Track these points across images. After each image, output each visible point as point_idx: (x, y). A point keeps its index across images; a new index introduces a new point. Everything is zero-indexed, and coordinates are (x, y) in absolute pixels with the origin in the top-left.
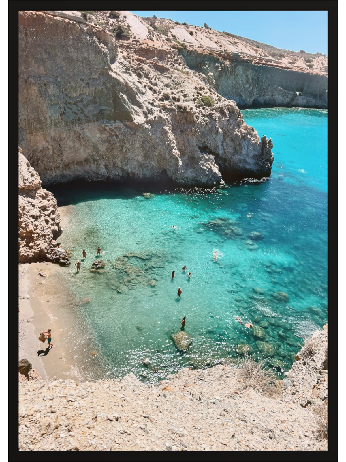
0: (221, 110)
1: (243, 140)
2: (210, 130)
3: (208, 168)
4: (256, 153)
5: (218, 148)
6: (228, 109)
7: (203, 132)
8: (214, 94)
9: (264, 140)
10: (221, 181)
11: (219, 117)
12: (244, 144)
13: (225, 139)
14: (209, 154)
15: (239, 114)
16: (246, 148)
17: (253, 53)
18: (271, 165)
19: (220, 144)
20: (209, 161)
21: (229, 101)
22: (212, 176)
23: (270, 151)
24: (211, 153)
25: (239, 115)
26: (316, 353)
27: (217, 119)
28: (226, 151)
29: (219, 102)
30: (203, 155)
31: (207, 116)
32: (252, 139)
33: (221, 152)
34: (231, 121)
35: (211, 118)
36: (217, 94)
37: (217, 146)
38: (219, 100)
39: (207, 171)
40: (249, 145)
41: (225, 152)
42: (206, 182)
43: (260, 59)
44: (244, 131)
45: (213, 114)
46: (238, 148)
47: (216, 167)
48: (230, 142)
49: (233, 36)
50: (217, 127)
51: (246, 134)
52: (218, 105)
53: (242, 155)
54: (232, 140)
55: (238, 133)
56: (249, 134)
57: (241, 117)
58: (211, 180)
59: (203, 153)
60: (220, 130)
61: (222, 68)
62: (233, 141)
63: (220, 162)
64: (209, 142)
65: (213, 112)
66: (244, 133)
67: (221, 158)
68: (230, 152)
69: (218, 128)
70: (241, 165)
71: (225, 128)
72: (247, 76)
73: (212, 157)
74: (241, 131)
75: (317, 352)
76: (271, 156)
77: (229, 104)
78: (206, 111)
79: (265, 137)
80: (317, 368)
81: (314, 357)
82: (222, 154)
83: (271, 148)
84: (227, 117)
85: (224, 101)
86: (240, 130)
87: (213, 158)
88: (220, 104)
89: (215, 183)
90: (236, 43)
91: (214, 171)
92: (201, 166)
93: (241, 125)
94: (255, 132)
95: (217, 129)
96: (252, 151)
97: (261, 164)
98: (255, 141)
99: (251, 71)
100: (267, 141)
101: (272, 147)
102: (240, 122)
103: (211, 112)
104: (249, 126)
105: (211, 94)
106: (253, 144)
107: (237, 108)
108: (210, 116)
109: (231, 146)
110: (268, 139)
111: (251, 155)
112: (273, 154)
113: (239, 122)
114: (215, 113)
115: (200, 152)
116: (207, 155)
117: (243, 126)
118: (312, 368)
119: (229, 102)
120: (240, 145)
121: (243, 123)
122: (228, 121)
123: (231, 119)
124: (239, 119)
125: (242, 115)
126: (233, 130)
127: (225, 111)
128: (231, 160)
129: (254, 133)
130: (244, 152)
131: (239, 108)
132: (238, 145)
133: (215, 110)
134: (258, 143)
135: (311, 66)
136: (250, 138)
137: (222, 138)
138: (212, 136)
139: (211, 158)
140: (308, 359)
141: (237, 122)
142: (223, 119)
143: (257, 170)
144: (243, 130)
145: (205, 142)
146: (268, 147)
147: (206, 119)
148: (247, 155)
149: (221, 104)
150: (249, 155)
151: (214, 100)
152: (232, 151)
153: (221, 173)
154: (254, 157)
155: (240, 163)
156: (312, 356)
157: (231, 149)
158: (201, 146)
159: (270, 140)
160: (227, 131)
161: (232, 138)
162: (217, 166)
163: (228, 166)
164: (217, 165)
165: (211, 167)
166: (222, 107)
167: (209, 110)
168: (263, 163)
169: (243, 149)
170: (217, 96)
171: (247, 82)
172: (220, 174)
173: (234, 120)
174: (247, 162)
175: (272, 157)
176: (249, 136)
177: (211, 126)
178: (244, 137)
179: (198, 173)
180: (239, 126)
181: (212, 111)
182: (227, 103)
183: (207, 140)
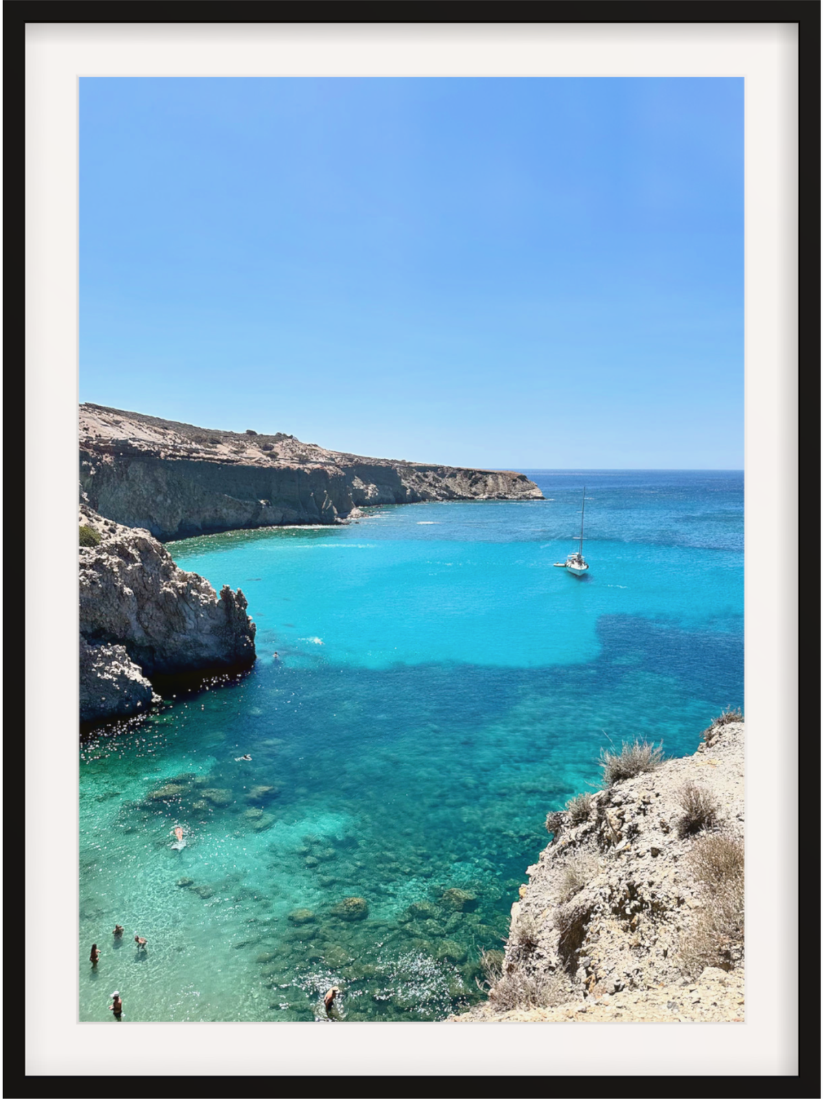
0: (120, 550)
1: (182, 601)
2: (105, 594)
3: (115, 676)
4: (216, 622)
5: (131, 627)
6: (135, 546)
7: (89, 600)
8: (98, 520)
9: (226, 594)
10: (152, 697)
11: (119, 565)
12: (187, 609)
13: (141, 608)
14: (113, 645)
15: (163, 553)
16: (192, 616)
17: (158, 438)
18: (252, 638)
19: (133, 618)
20: (115, 659)
21: (134, 530)
22: (130, 691)
23: (243, 613)
24: (115, 641)
25: (162, 555)
26: (538, 941)
27: (116, 570)
28: (149, 630)
29: (112, 535)
30: (97, 649)
31: (91, 566)
32: (201, 596)
33: (138, 635)
34: (148, 569)
35: (102, 568)
36: (104, 520)
37: (128, 625)
38: (113, 531)
39: (116, 683)
40: (197, 610)
41: (147, 633)
42: (117, 707)
43: (175, 449)
44: (180, 584)
45: (104, 560)
46: (175, 620)
47: (135, 669)
48: (155, 611)
49: (108, 411)
50: (119, 584)
51: (187, 590)
52: (112, 541)
53: (187, 632)
54: (159, 606)
55: (168, 590)
56: (193, 589)
57: (167, 559)
58: (128, 700)
59: (98, 646)
60: (127, 590)
61: (98, 469)
62: (161, 607)
63: (141, 657)
64: (108, 617)
65: (104, 557)
66: (183, 588)
67: (141, 648)
68: (159, 631)
69: (122, 588)
70: (189, 653)
71: (137, 585)
72: (155, 481)
73: (120, 649)
74: (174, 585)
75: (539, 937)
76: (249, 621)
77: (136, 535)
78: (86, 556)
79: (228, 588)
80: (553, 965)
81: (538, 950)
82: (142, 639)
83: (245, 608)
84: (137, 562)
85: (123, 532)
86: (172, 583)
87: (124, 651)
88: (115, 539)
89: (139, 704)
90: (117, 422)
91: (133, 679)
92: (99, 675)
93: (171, 572)
94: (205, 582)
95: (119, 590)
96: (206, 620)
97: (233, 643)
98: (210, 599)
99: (161, 470)
100: (234, 596)
101: (246, 605)
102: (169, 569)
103: (99, 556)
104: (189, 573)
105: (91, 521)
106: (205, 605)
107: (155, 542)
108: (98, 564)
109: (159, 619)
110: (234, 591)
111: (208, 627)
112: (250, 618)
113: (166, 568)
114: (108, 559)
115: (89, 643)
116: (107, 647)
117: (176, 574)
118: (545, 970)
119: (135, 533)
120: (178, 613)
121: (174, 569)
122: (141, 568)
123: (147, 565)
124: (165, 562)
125: (169, 555)
126: (157, 585)
127: (130, 550)
128: (166, 648)
129: (202, 584)
130: (190, 625)
131: (158, 540)
132: (174, 615)
133: (107, 552)
134: (217, 601)
135: (273, 456)
136: (197, 597)
137: (134, 606)
138: (112, 605)
139: (118, 651)
140: (530, 959)
141: (161, 569)
142: (130, 568)
143: (226, 656)
144: (178, 583)
145: (96, 620)
146: (238, 606)
147: (90, 572)
148: (198, 629)
149: (118, 539)
150: (203, 629)
151: (100, 531)
152: (163, 629)
153: (149, 679)
154: (214, 631)
155: (187, 650)
156: (534, 950)
157: (159, 624)
158: (90, 631)
159: (239, 592)
160: (143, 589)
161: (157, 603)
162: (136, 666)
163: (162, 660)
164: (135, 663)
165: (123, 672)
166: (123, 544)
167: (94, 552)
168: (236, 640)
169: (187, 619)
170: (106, 523)
171: (158, 491)
172: (148, 684)
173: (154, 565)
174: (201, 645)
175: (251, 623)
176: (194, 593)
177: (105, 584)
178: (184, 596)
179: (93, 692)
180: (167, 577)
181: (101, 554)
182: (130, 534)
183: (101, 616)
